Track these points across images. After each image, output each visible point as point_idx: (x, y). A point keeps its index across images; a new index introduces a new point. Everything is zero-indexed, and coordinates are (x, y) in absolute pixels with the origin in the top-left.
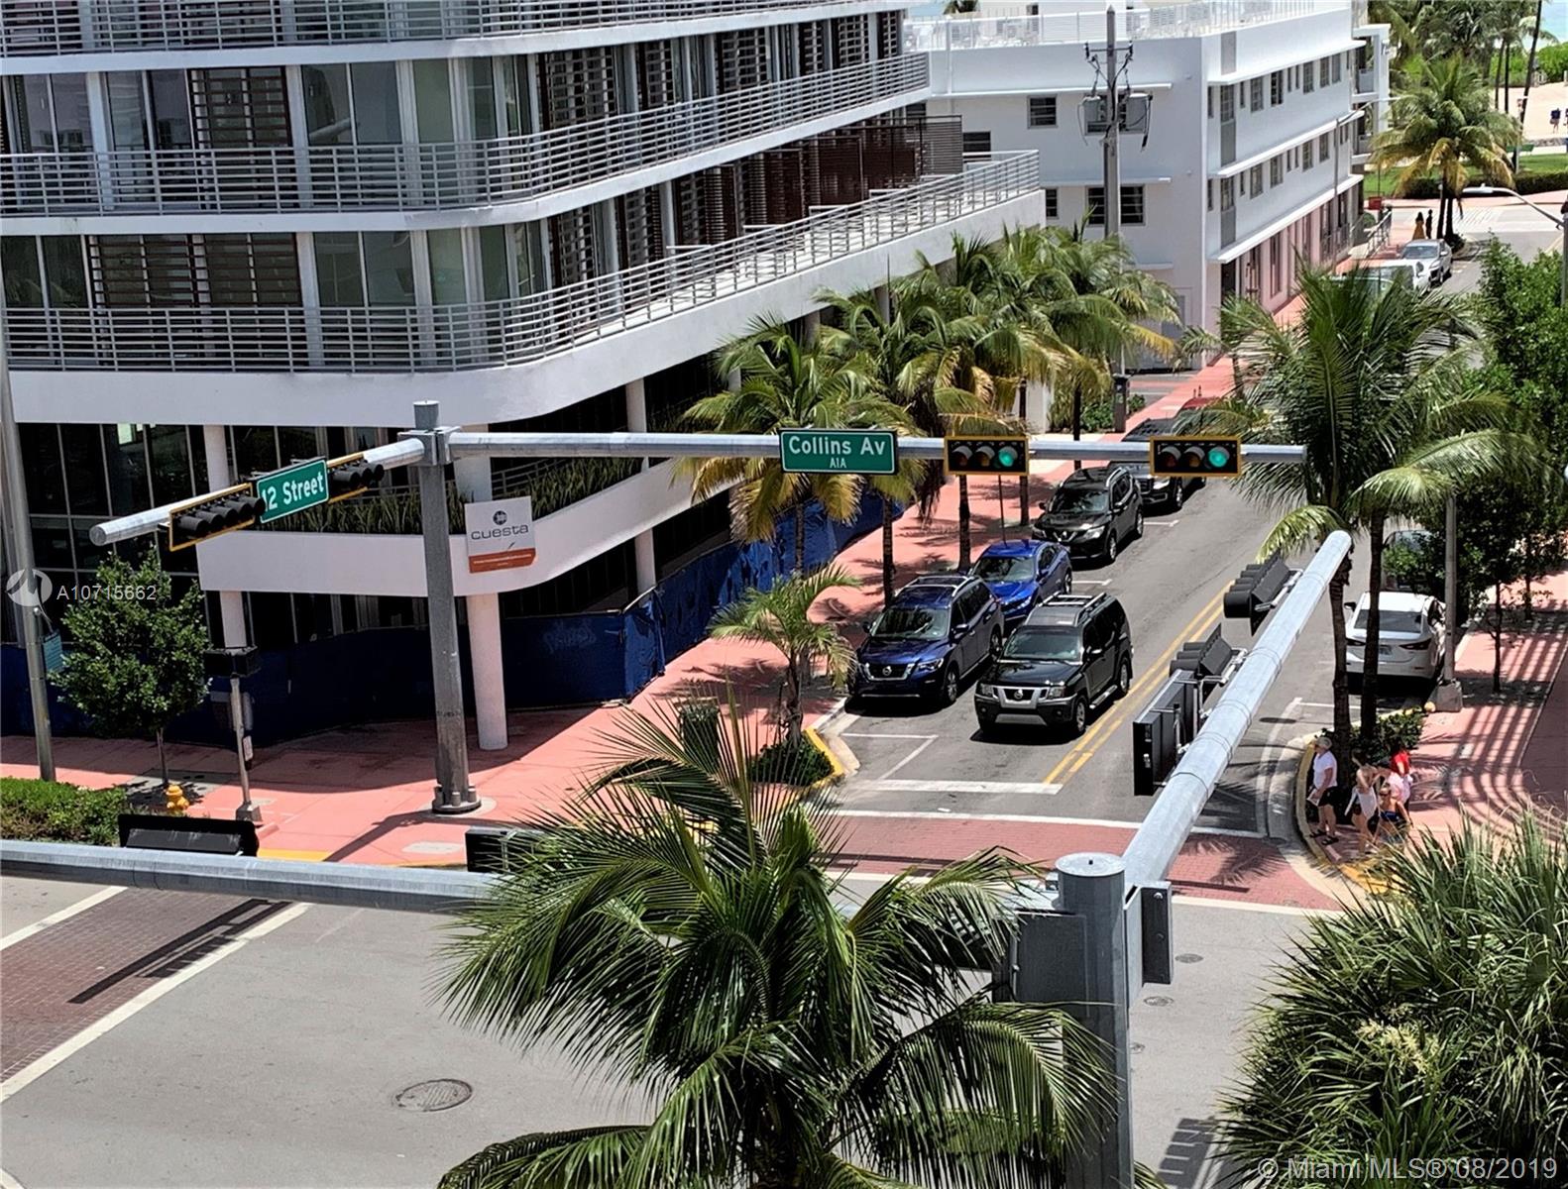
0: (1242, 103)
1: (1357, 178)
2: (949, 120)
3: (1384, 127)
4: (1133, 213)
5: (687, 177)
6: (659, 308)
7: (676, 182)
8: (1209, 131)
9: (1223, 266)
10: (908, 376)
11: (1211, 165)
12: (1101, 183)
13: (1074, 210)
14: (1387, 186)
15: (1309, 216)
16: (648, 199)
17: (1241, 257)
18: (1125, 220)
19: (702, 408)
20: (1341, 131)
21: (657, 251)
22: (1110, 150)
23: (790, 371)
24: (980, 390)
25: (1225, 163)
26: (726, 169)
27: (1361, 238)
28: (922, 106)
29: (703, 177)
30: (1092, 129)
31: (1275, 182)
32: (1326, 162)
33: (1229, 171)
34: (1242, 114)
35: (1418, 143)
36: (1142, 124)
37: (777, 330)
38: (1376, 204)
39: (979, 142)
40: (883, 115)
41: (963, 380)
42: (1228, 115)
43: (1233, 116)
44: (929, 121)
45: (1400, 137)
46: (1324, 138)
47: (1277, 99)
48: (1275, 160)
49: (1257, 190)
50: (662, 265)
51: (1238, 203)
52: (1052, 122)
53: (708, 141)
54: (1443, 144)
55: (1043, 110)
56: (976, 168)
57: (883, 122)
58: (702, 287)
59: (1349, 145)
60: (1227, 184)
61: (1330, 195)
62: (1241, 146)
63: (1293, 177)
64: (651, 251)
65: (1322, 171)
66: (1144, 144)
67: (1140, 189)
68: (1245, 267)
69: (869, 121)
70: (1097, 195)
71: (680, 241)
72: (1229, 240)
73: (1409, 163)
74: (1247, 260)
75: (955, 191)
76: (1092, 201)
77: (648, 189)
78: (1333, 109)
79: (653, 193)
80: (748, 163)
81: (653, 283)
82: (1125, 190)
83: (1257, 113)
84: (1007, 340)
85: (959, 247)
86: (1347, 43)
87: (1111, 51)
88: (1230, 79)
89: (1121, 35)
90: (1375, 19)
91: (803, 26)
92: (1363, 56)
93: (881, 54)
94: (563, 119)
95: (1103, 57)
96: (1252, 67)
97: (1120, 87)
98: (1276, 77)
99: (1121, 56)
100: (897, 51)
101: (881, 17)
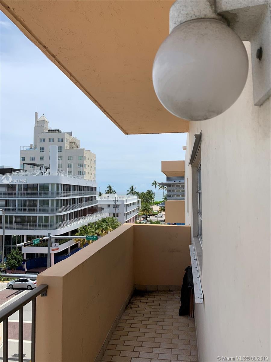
1: (138, 213)
2: (100, 206)
3: (140, 209)
4: (117, 216)
5: (76, 211)
6: (73, 224)
8: (125, 208)
10: (97, 231)
11: (125, 212)
12: (114, 213)
13: (112, 216)
14: (141, 214)
15: (133, 217)
19: (76, 234)
20: (137, 209)
22: (115, 210)
23: (86, 231)
24: (104, 233)
26: (79, 210)
27: (138, 219)
28: (97, 205)
30: (114, 208)
31: (131, 213)
33: (126, 212)
34: (128, 207)
36: (119, 207)
37: (84, 226)
38: (140, 216)
39: (103, 209)
41: (102, 232)
44: (98, 207)
45: (142, 210)
46: (135, 210)
47: (131, 206)
48: (130, 212)
49: (129, 214)
51: (127, 215)
52: (110, 207)
53: (78, 208)
54: (146, 211)
55: (109, 206)
56: (103, 211)
58: (77, 222)
60: (126, 213)
61: (136, 215)
62: (127, 210)
63: (132, 213)
64: (72, 218)
65: (135, 213)
66: (119, 209)
70: (114, 214)
71: (75, 217)
72: (126, 219)
73: (143, 212)
74: (128, 221)
75: (101, 213)
78: (135, 207)
79: (72, 213)
80: (81, 210)
81: (72, 221)
82: (117, 214)
85: (102, 218)
86: (137, 201)
87: (116, 201)
88: (126, 204)
89: (117, 199)
90: (139, 199)
91: (87, 197)
92: (138, 202)
93: (94, 200)
94: (65, 205)
95: (115, 201)
96: (128, 203)
97: (117, 204)
98: (131, 204)
99: (117, 201)
100: (95, 200)
101: (94, 196)
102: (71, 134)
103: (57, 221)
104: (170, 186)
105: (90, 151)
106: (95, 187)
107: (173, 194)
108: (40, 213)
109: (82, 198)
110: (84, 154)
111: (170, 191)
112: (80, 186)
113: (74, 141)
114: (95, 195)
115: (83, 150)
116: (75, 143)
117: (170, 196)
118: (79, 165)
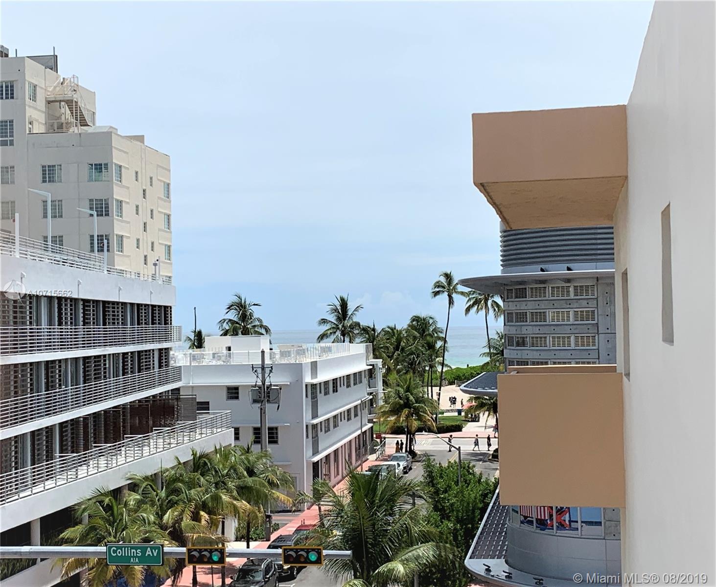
0: (320, 392)
1: (370, 425)
2: (191, 397)
3: (381, 403)
4: (273, 440)
5: (66, 422)
6: (50, 484)
7: (61, 424)
8: (306, 404)
9: (313, 463)
10: (168, 517)
11: (307, 418)
12: (259, 425)
13: (247, 437)
14: (383, 429)
15: (350, 441)
16: (47, 432)
17: (321, 459)
18: (270, 442)
19: (67, 534)
20: (363, 404)
21: (50, 456)
22: (263, 411)
23: (112, 515)
24: (203, 522)
25: (313, 418)
26: (86, 418)
27: (373, 451)
28: (178, 389)
29: (74, 422)
30: (255, 401)
31: (335, 426)
32: (357, 418)
33: (315, 421)
34: (321, 397)
35: (396, 410)
36: (277, 401)
37: (106, 494)
38: (379, 437)
39: (204, 406)
40: (160, 394)
41: (196, 518)
42: (314, 397)
43: (316, 398)
44: (181, 397)
45: (387, 408)
46: (356, 407)
47: (335, 390)
48: (335, 417)
49: (328, 430)
50: (52, 463)
51: (319, 436)
52: (237, 398)
53: (77, 405)
54: (406, 411)
55: (233, 392)
56: (203, 417)
57: (160, 397)
58: (71, 473)
59: (366, 411)
60: (314, 426)
61: (359, 432)
62: (320, 411)
63: (343, 424)
64: (47, 457)
65: (355, 422)
66: (278, 409)
67: (277, 428)
68: (323, 463)
69: (154, 396)
70: (257, 431)
71: (61, 451)
72: (316, 452)
73: (393, 418)
74: (324, 461)
75: (193, 429)
76: (255, 433)
77: (47, 428)
78: (358, 396)
79: (49, 430)
80: (96, 415)
81: (47, 472)
82: (270, 429)
83: (327, 396)
84: (216, 498)
85: (194, 454)
86: (362, 366)
87: (263, 368)
88: (315, 381)
89: (268, 361)
90: (376, 357)
91: (124, 354)
92: (371, 373)
93: (160, 367)
95: (259, 371)
96: (324, 376)
97: (267, 383)
98: (335, 381)
99: (267, 371)
100: (167, 365)
101: (160, 350)
102: (51, 63)
104: (521, 294)
105: (141, 139)
106: (166, 307)
107: (536, 330)
109: (95, 357)
110: (115, 152)
111: (521, 317)
112: (88, 301)
113: (69, 95)
114: (165, 345)
115: (107, 136)
116: (69, 103)
117: (521, 343)
118: (91, 204)
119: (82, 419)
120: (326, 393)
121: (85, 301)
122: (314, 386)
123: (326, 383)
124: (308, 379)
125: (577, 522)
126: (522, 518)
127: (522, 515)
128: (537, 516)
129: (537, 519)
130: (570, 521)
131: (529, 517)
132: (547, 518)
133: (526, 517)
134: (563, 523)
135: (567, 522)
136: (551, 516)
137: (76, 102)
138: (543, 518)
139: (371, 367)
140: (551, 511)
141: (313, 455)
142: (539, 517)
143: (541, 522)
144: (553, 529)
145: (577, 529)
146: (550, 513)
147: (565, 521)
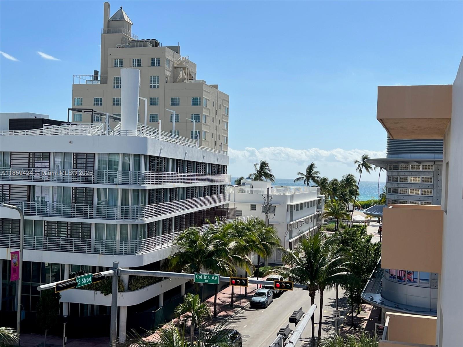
0: (294, 209)
2: (233, 208)
5: (178, 216)
8: (287, 214)
9: (290, 243)
11: (288, 221)
16: (169, 220)
17: (293, 241)
20: (314, 216)
21: (170, 232)
22: (267, 217)
25: (290, 221)
26: (186, 215)
29: (181, 217)
30: (264, 212)
31: (301, 226)
32: (311, 222)
33: (291, 223)
34: (294, 212)
36: (274, 211)
39: (240, 213)
40: (220, 206)
42: (291, 211)
44: (229, 208)
46: (311, 218)
47: (301, 209)
48: (301, 221)
49: (297, 227)
50: (171, 235)
51: (293, 230)
52: (255, 210)
55: (253, 207)
57: (220, 207)
59: (315, 220)
60: (291, 225)
61: (312, 229)
62: (294, 218)
64: (169, 231)
65: (311, 224)
66: (274, 216)
69: (217, 207)
71: (175, 230)
72: (291, 238)
74: (294, 242)
77: (169, 218)
78: (312, 212)
81: (169, 238)
83: (297, 211)
86: (316, 198)
87: (268, 196)
88: (292, 204)
89: (270, 193)
90: (321, 194)
91: (205, 187)
92: (319, 201)
93: (220, 193)
94: (153, 203)
95: (266, 197)
96: (297, 202)
97: (269, 204)
98: (301, 204)
99: (270, 198)
100: (224, 193)
101: (221, 186)
102: (176, 50)
103: (135, 237)
104: (396, 168)
105: (216, 87)
106: (224, 166)
107: (402, 186)
108: (98, 217)
109: (192, 187)
110: (204, 92)
111: (396, 179)
112: (190, 161)
113: (184, 64)
114: (223, 183)
115: (202, 84)
116: (184, 68)
118: (192, 116)
119: (185, 215)
120: (297, 210)
121: (188, 161)
122: (291, 206)
123: (297, 205)
124: (289, 203)
125: (417, 279)
126: (390, 275)
127: (390, 274)
128: (398, 275)
129: (397, 277)
130: (414, 278)
131: (394, 275)
132: (402, 276)
133: (392, 275)
134: (410, 279)
135: (412, 279)
136: (404, 275)
137: (188, 68)
138: (400, 276)
139: (319, 199)
140: (405, 273)
141: (290, 238)
142: (399, 275)
143: (399, 278)
144: (405, 282)
145: (417, 282)
146: (404, 274)
147: (411, 278)
